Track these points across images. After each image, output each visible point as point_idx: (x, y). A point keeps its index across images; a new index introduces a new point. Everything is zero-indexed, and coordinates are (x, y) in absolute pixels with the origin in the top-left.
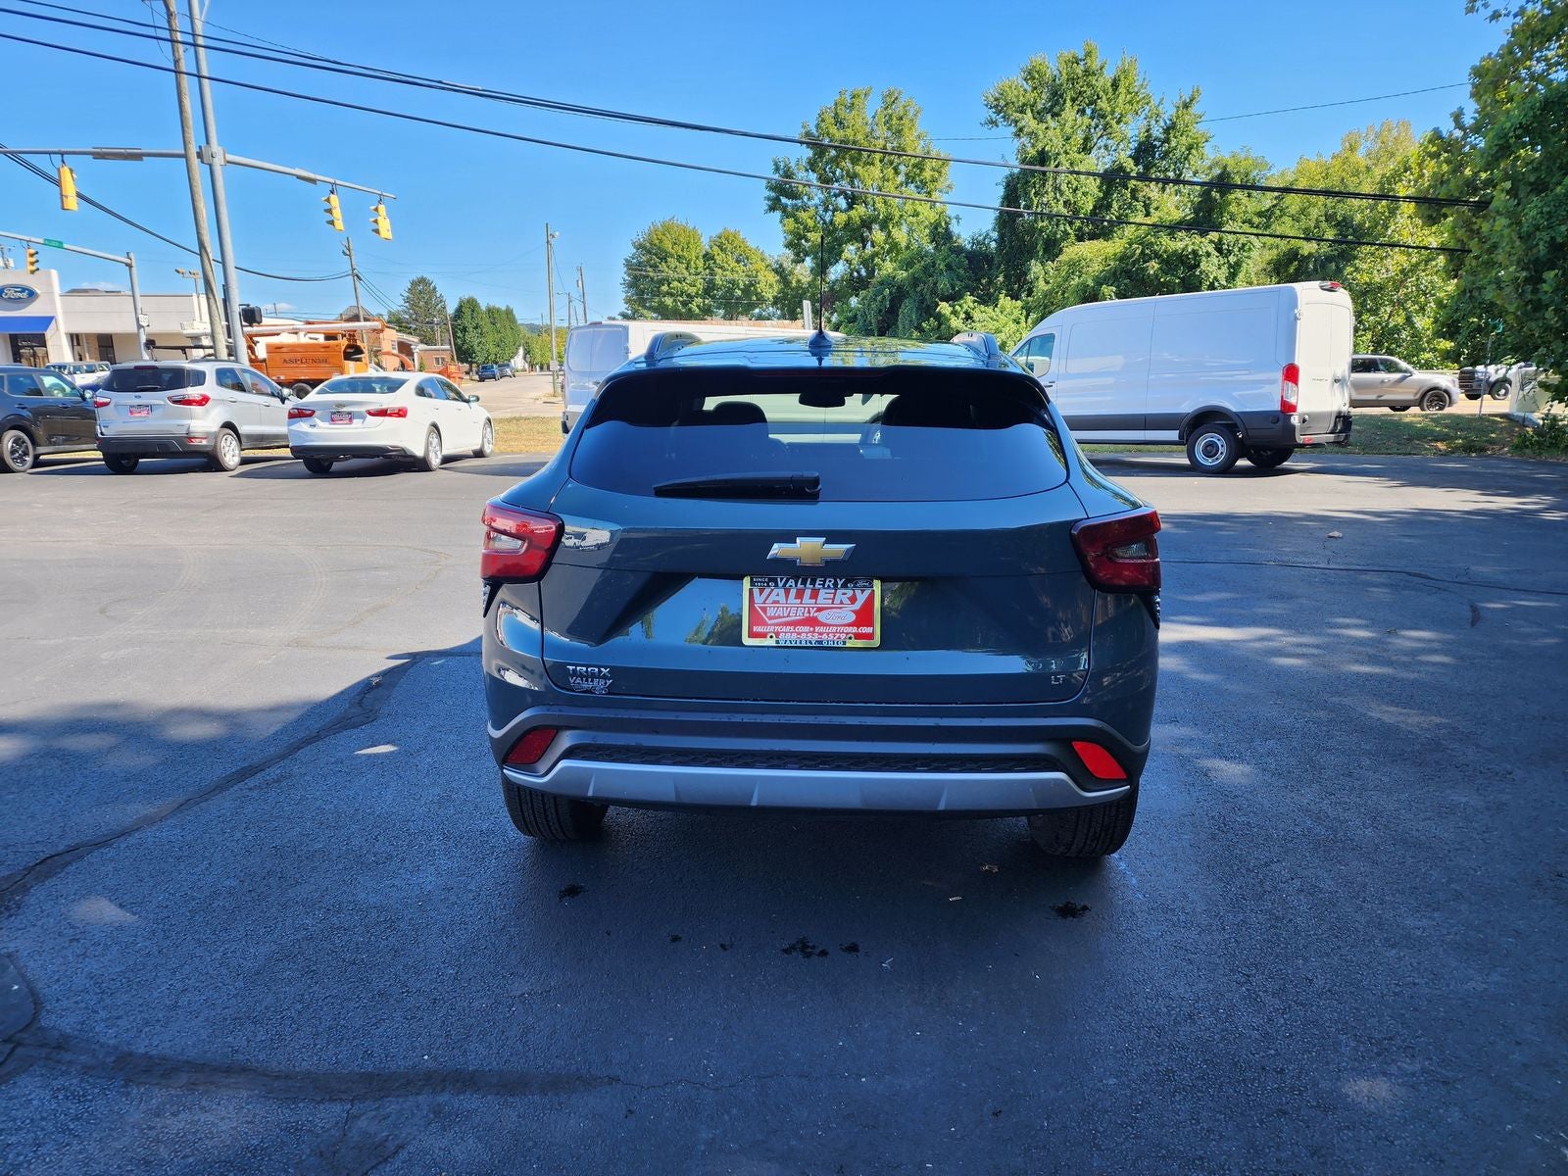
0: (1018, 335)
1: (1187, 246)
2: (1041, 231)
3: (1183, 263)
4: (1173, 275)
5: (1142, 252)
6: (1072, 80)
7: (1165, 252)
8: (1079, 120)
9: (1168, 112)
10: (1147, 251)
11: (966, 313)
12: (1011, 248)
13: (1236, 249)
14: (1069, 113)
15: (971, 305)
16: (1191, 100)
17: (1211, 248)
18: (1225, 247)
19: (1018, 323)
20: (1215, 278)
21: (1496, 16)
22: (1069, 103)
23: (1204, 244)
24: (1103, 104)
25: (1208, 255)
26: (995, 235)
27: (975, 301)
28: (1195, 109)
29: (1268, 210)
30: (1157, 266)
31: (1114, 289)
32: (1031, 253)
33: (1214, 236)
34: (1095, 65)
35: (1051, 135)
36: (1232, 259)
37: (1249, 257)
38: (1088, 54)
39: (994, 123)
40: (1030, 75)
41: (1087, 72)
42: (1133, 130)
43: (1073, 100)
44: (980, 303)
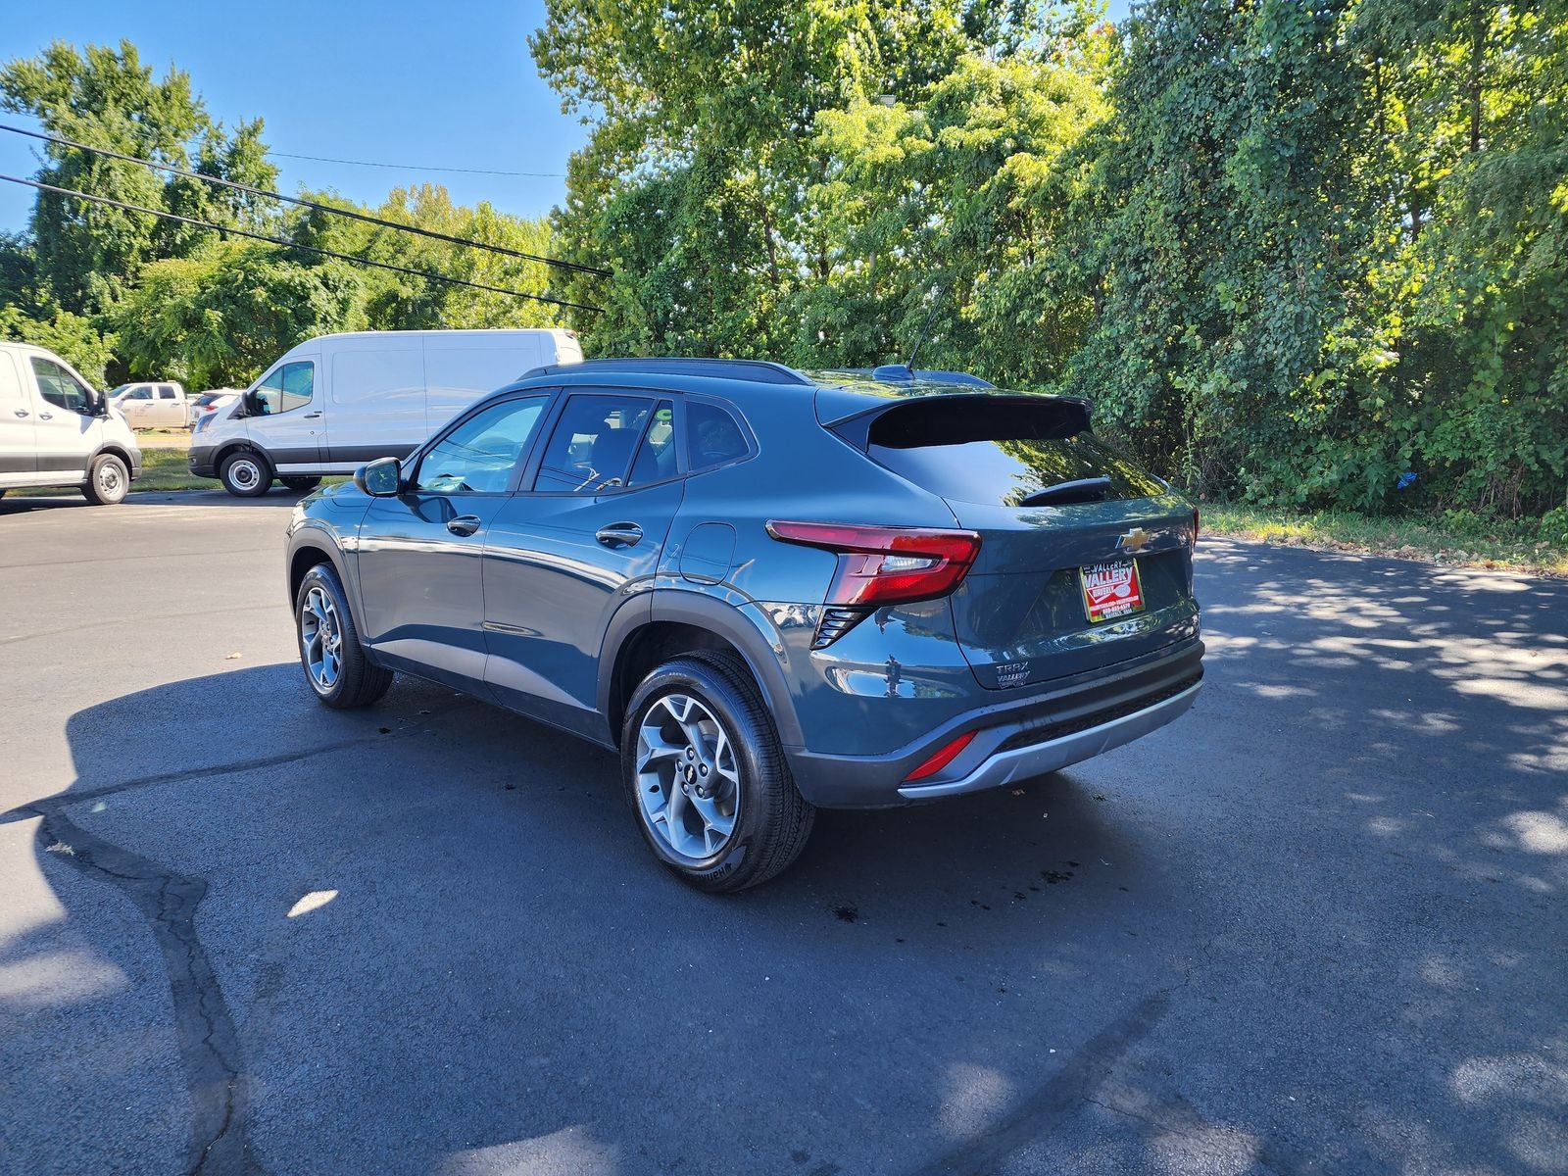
0: (93, 356)
1: (293, 277)
2: (98, 239)
3: (291, 293)
4: (283, 305)
5: (246, 279)
6: (113, 79)
7: (270, 280)
8: (127, 124)
9: (231, 136)
10: (251, 278)
11: (11, 327)
12: (60, 255)
13: (342, 286)
14: (114, 114)
15: (18, 318)
16: (255, 130)
17: (317, 282)
18: (330, 282)
19: (89, 343)
20: (327, 312)
21: (585, 121)
22: (111, 103)
23: (310, 277)
24: (154, 111)
25: (316, 288)
26: (33, 237)
27: (20, 315)
28: (261, 139)
29: (363, 252)
30: (265, 295)
31: (221, 314)
32: (89, 265)
33: (318, 269)
34: (140, 67)
35: (94, 135)
36: (340, 295)
37: (356, 295)
38: (128, 54)
39: (14, 107)
40: (56, 60)
41: (129, 74)
42: (192, 147)
43: (117, 101)
44: (28, 317)
